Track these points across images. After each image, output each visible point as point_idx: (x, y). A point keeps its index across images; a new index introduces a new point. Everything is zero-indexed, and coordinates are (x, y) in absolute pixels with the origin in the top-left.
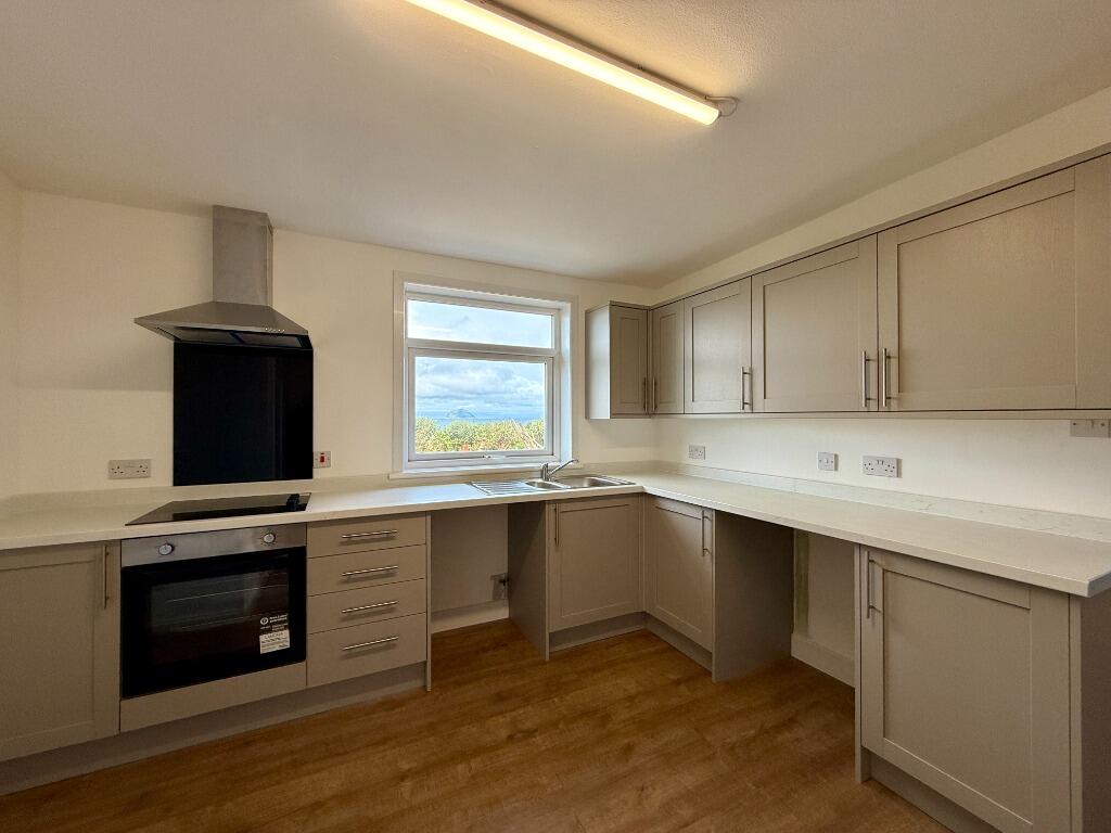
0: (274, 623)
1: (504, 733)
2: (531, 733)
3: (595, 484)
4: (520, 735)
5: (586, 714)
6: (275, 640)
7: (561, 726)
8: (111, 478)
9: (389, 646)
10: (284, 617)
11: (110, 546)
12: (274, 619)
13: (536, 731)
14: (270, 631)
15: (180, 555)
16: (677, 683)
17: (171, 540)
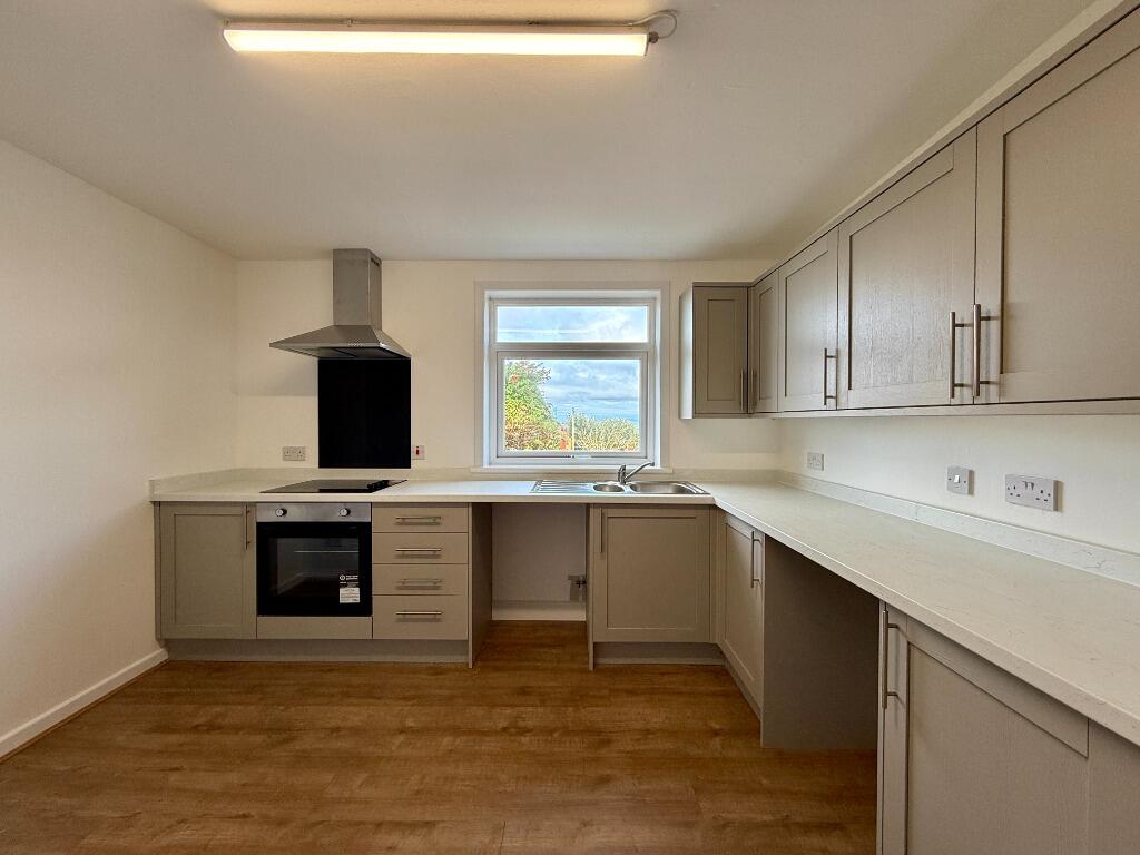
0: (350, 581)
1: (503, 724)
2: (524, 731)
3: (681, 490)
4: (513, 730)
5: (589, 731)
6: (349, 595)
7: (556, 735)
8: (284, 460)
9: (435, 619)
10: (355, 577)
11: (249, 507)
12: (349, 578)
13: (528, 731)
14: (346, 586)
15: (290, 518)
16: (716, 733)
17: (284, 506)
